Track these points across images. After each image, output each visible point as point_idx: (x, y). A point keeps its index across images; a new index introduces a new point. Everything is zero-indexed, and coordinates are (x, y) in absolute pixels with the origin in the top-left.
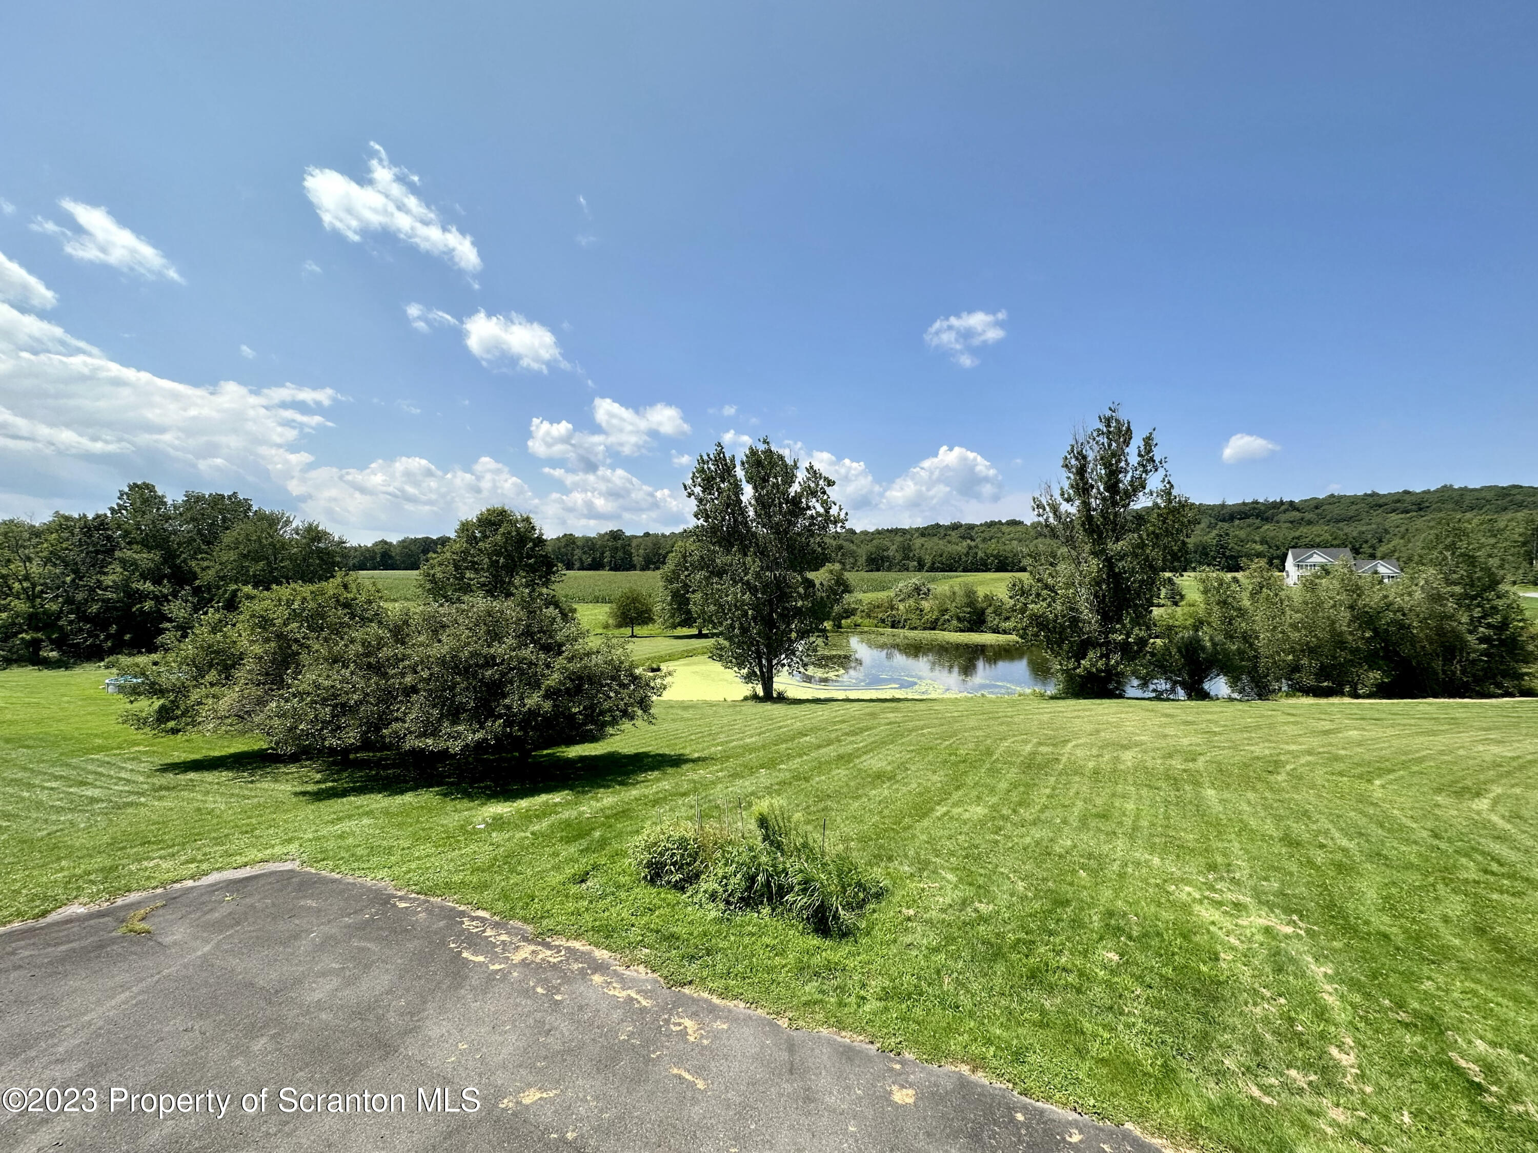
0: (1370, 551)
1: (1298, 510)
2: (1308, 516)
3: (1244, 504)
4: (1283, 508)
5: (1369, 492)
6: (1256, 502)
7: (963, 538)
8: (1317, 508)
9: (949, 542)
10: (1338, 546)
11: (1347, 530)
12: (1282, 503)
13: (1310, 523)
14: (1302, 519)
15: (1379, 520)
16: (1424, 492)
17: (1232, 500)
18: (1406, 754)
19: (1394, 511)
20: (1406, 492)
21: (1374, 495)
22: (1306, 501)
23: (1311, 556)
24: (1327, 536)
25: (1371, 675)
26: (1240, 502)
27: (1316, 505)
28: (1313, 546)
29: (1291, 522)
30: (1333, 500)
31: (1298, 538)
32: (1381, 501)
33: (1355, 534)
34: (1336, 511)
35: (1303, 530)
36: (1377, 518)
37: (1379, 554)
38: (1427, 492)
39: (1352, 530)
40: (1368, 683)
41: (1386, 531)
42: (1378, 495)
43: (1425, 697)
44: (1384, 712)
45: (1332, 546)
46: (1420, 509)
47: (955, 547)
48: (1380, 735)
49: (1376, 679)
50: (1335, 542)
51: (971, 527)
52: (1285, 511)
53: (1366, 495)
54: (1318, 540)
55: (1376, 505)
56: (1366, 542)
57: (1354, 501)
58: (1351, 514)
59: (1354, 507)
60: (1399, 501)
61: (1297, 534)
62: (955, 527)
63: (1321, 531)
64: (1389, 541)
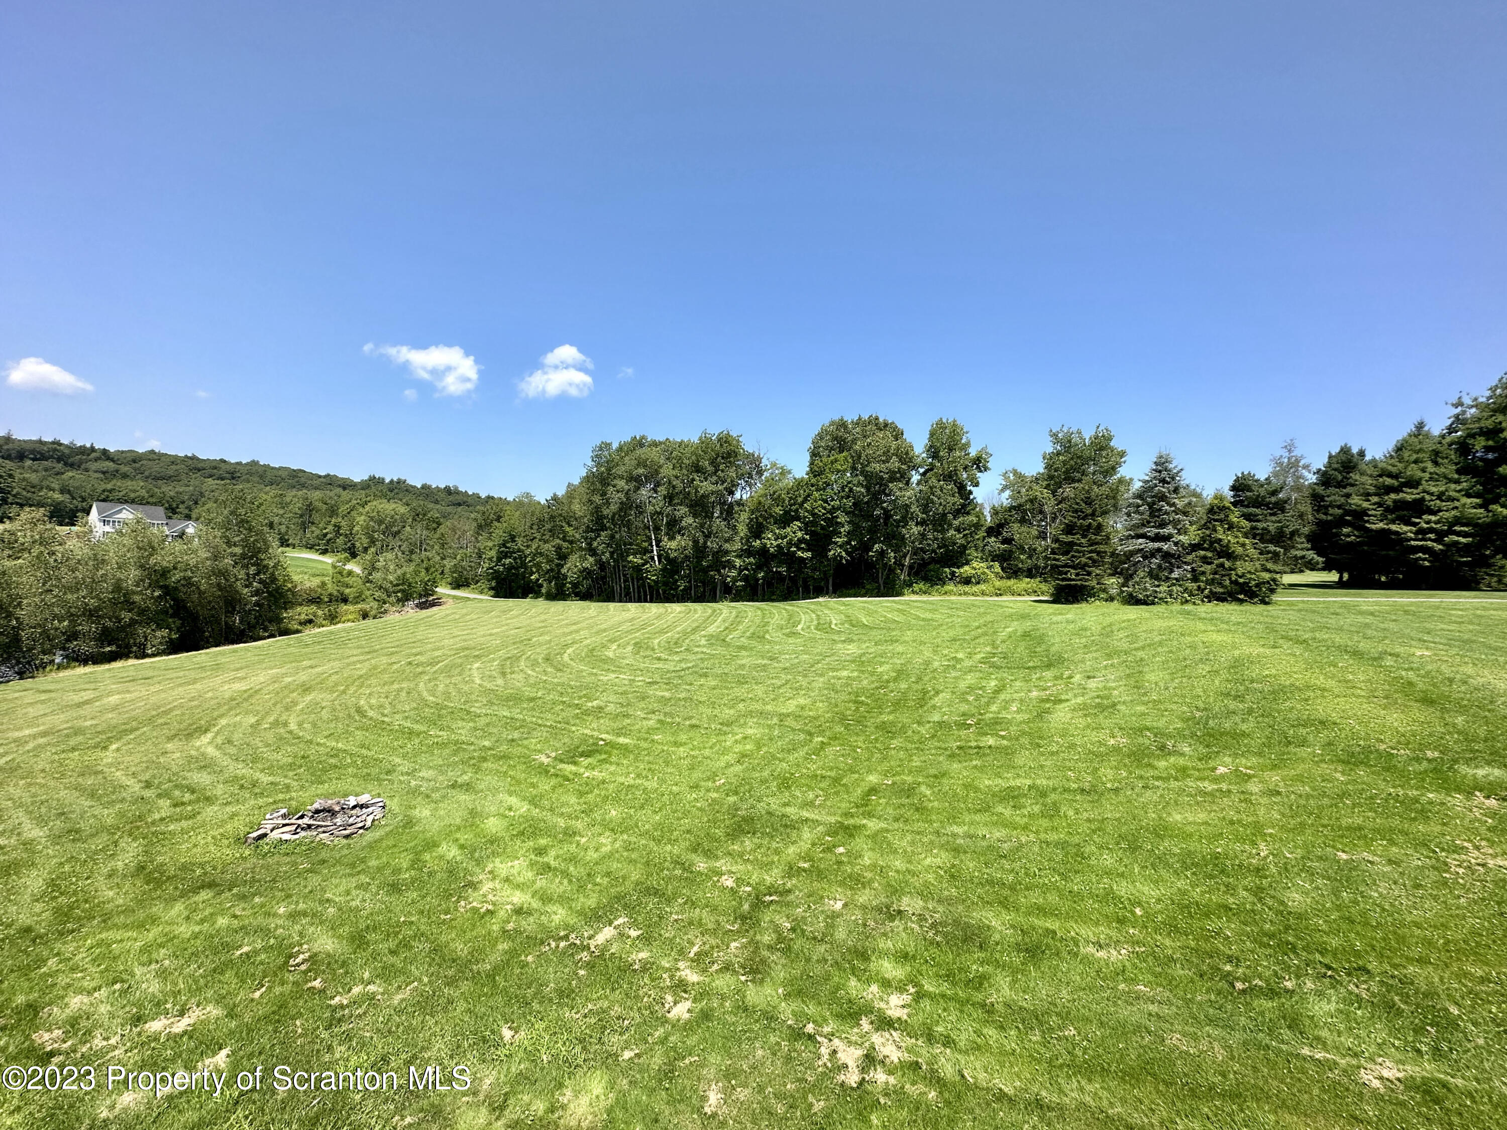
0: (187, 511)
1: (113, 460)
2: (124, 469)
3: (41, 442)
4: (94, 455)
5: (190, 455)
6: (57, 443)
8: (134, 461)
10: (155, 504)
11: (165, 489)
12: (93, 449)
13: (125, 476)
14: (117, 471)
15: (197, 483)
16: (237, 463)
18: (159, 707)
19: (211, 476)
20: (223, 461)
21: (194, 458)
22: (123, 452)
23: (120, 511)
24: (143, 493)
25: (158, 634)
27: (134, 459)
28: (126, 502)
29: (104, 473)
30: (153, 456)
31: (110, 491)
32: (200, 466)
33: (172, 494)
34: (156, 468)
35: (118, 483)
36: (195, 480)
37: (194, 516)
38: (239, 464)
39: (169, 490)
40: (156, 642)
41: (202, 495)
42: (198, 459)
43: (207, 648)
44: (159, 668)
45: (148, 503)
46: (233, 478)
48: (144, 693)
49: (163, 637)
50: (150, 500)
52: (96, 460)
53: (186, 457)
54: (132, 495)
55: (195, 469)
56: (183, 502)
57: (174, 460)
58: (171, 473)
59: (174, 467)
60: (215, 468)
61: (109, 487)
63: (138, 486)
64: (204, 504)
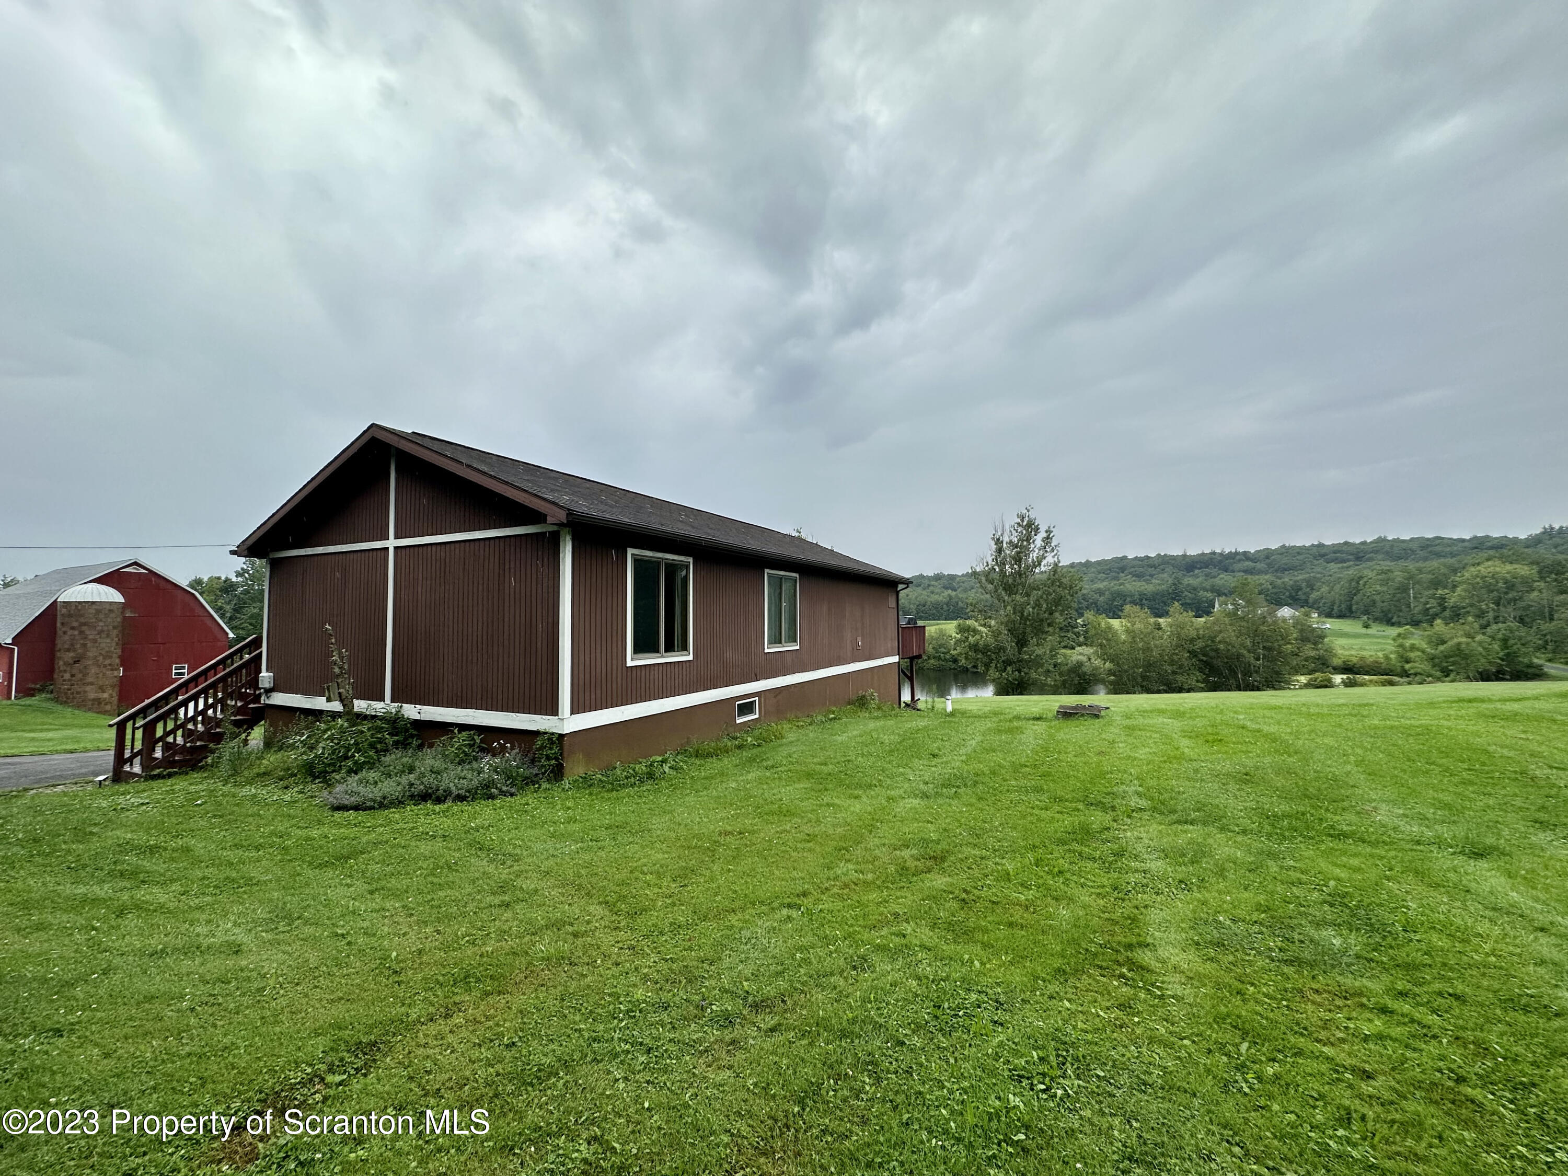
1: (1251, 560)
2: (1259, 566)
3: (1203, 554)
4: (1238, 557)
6: (1214, 553)
7: (946, 588)
8: (1267, 557)
9: (932, 592)
12: (1237, 553)
14: (1254, 568)
15: (1317, 569)
17: (1193, 551)
19: (1333, 560)
20: (1346, 543)
22: (1259, 551)
26: (1200, 552)
30: (1285, 550)
32: (1325, 552)
46: (1356, 559)
47: (936, 597)
51: (952, 577)
52: (1240, 560)
53: (1313, 545)
57: (1300, 550)
58: (1296, 563)
62: (938, 577)
